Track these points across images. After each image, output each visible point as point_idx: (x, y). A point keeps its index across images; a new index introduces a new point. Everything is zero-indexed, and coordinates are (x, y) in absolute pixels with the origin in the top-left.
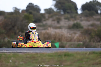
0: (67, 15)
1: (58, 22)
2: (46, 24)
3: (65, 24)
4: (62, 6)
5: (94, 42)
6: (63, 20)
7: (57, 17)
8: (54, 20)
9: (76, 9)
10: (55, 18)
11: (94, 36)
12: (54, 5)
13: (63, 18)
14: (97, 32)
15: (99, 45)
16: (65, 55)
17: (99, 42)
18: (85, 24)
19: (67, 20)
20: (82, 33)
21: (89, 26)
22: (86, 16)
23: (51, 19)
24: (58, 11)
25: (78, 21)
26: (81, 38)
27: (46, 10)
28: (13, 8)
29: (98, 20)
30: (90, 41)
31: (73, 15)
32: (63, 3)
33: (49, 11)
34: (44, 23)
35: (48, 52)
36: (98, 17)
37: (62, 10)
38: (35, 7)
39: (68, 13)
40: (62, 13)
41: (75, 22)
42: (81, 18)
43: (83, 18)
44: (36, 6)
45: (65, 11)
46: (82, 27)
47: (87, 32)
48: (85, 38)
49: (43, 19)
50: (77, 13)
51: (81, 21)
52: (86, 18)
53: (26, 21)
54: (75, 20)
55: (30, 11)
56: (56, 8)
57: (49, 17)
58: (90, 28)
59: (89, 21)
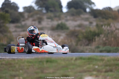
0: (51, 14)
1: (40, 22)
2: (25, 24)
3: (48, 24)
4: (44, 4)
5: (81, 45)
6: (46, 20)
7: (38, 16)
8: (34, 20)
9: (61, 7)
10: (35, 17)
11: (81, 39)
12: (35, 2)
13: (45, 17)
14: (85, 34)
15: (87, 50)
16: (47, 61)
17: (88, 45)
18: (71, 24)
19: (50, 20)
20: (67, 35)
22: (73, 15)
23: (31, 19)
24: (40, 9)
25: (63, 21)
26: (66, 41)
27: (25, 8)
29: (87, 19)
30: (77, 45)
31: (58, 14)
33: (28, 9)
34: (23, 23)
35: (27, 58)
36: (87, 16)
37: (44, 9)
38: (12, 5)
39: (51, 11)
40: (44, 11)
41: (60, 22)
42: (66, 17)
43: (68, 18)
44: (13, 3)
45: (47, 9)
46: (68, 29)
47: (73, 34)
48: (71, 41)
49: (22, 19)
50: (61, 11)
51: (67, 20)
52: (72, 18)
53: (2, 21)
54: (60, 19)
55: (7, 9)
56: (37, 5)
57: (29, 17)
58: (77, 29)
59: (76, 21)
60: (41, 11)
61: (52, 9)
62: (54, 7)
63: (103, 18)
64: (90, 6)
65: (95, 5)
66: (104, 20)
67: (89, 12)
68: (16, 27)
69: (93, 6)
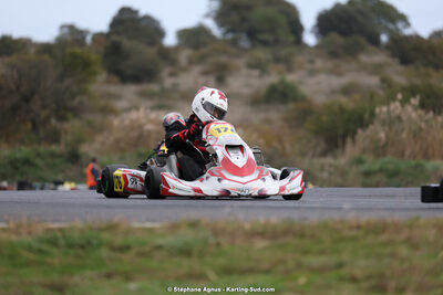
0: (262, 54)
1: (220, 80)
2: (175, 86)
3: (247, 85)
4: (244, 20)
6: (244, 71)
8: (206, 73)
9: (296, 28)
12: (214, 14)
13: (241, 62)
18: (319, 85)
19: (256, 73)
21: (333, 92)
22: (334, 55)
23: (197, 69)
24: (230, 36)
28: (63, 27)
29: (376, 69)
31: (284, 52)
32: (248, 8)
34: (168, 82)
36: (380, 57)
37: (243, 36)
38: (143, 23)
39: (265, 44)
40: (245, 43)
42: (312, 62)
43: (319, 63)
44: (148, 18)
45: (252, 34)
49: (165, 72)
50: (299, 41)
51: (312, 73)
52: (329, 64)
54: (290, 70)
57: (192, 62)
59: (340, 74)
60: (234, 42)
61: (266, 37)
62: (272, 30)
63: (427, 65)
64: (391, 26)
65: (408, 24)
66: (431, 70)
67: (387, 47)
68: (144, 95)
69: (400, 25)
